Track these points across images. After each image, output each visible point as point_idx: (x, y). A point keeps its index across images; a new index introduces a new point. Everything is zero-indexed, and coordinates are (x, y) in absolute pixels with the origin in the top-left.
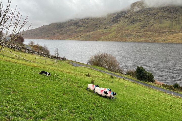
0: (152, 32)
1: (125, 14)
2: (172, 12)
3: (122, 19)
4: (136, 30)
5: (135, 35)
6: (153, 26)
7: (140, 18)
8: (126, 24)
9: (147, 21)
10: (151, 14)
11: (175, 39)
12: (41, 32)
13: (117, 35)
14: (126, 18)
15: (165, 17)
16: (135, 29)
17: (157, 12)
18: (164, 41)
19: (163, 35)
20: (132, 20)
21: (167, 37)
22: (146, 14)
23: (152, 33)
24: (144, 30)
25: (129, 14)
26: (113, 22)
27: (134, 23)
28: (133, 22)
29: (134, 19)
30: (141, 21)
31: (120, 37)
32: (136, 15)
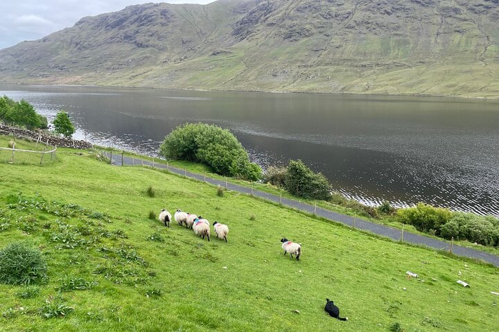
0: (338, 65)
1: (269, 13)
2: (388, 13)
3: (260, 26)
4: (297, 61)
5: (294, 74)
6: (341, 49)
7: (308, 27)
8: (272, 41)
9: (325, 35)
10: (336, 16)
11: (392, 85)
13: (249, 74)
14: (272, 24)
15: (369, 25)
16: (296, 56)
17: (350, 10)
18: (367, 90)
19: (366, 72)
20: (287, 31)
21: (374, 80)
22: (323, 16)
23: (339, 67)
24: (319, 59)
25: (278, 13)
26: (238, 34)
27: (291, 39)
28: (290, 37)
29: (291, 27)
30: (312, 34)
31: (255, 79)
32: (298, 16)
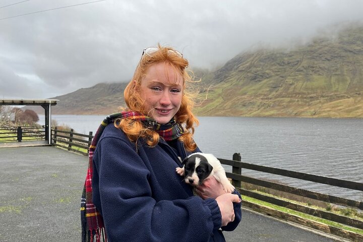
0: (292, 97)
1: (240, 63)
2: (328, 60)
3: (233, 73)
4: (260, 95)
5: (259, 104)
6: (293, 86)
7: (267, 71)
8: (241, 83)
9: (281, 77)
10: (288, 64)
11: (335, 111)
12: (77, 101)
13: (225, 105)
14: (241, 71)
15: (314, 69)
16: (260, 92)
17: (299, 59)
18: (314, 114)
19: (313, 102)
20: (253, 75)
21: (320, 107)
22: (279, 64)
23: (293, 99)
24: (277, 93)
25: (246, 63)
26: (218, 78)
27: (256, 80)
28: (255, 79)
29: (256, 72)
30: (271, 77)
31: (230, 108)
32: (260, 65)
